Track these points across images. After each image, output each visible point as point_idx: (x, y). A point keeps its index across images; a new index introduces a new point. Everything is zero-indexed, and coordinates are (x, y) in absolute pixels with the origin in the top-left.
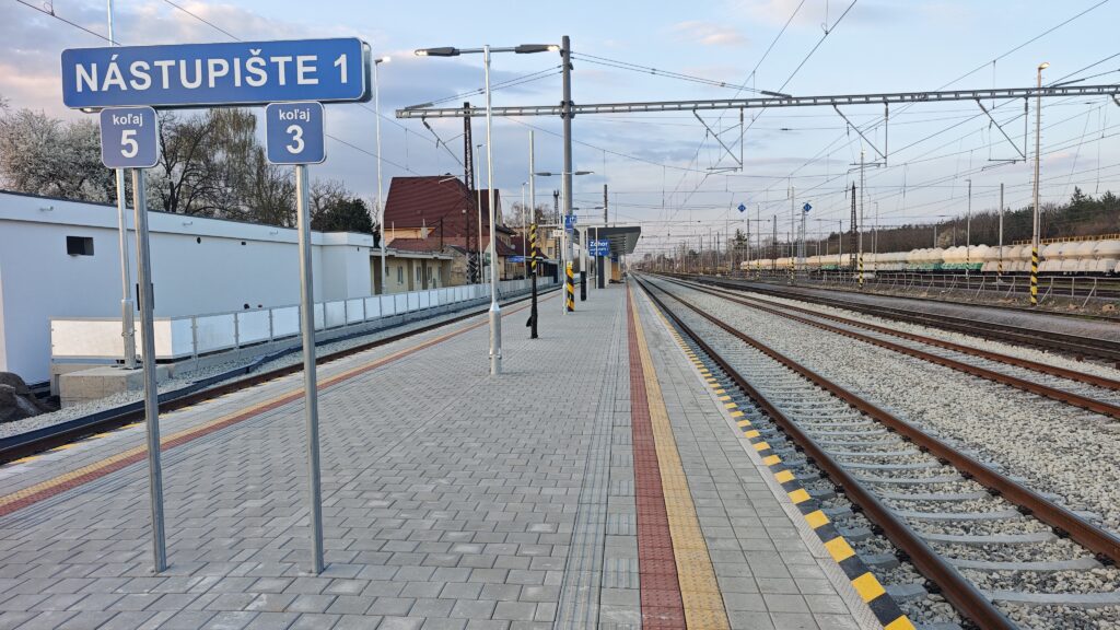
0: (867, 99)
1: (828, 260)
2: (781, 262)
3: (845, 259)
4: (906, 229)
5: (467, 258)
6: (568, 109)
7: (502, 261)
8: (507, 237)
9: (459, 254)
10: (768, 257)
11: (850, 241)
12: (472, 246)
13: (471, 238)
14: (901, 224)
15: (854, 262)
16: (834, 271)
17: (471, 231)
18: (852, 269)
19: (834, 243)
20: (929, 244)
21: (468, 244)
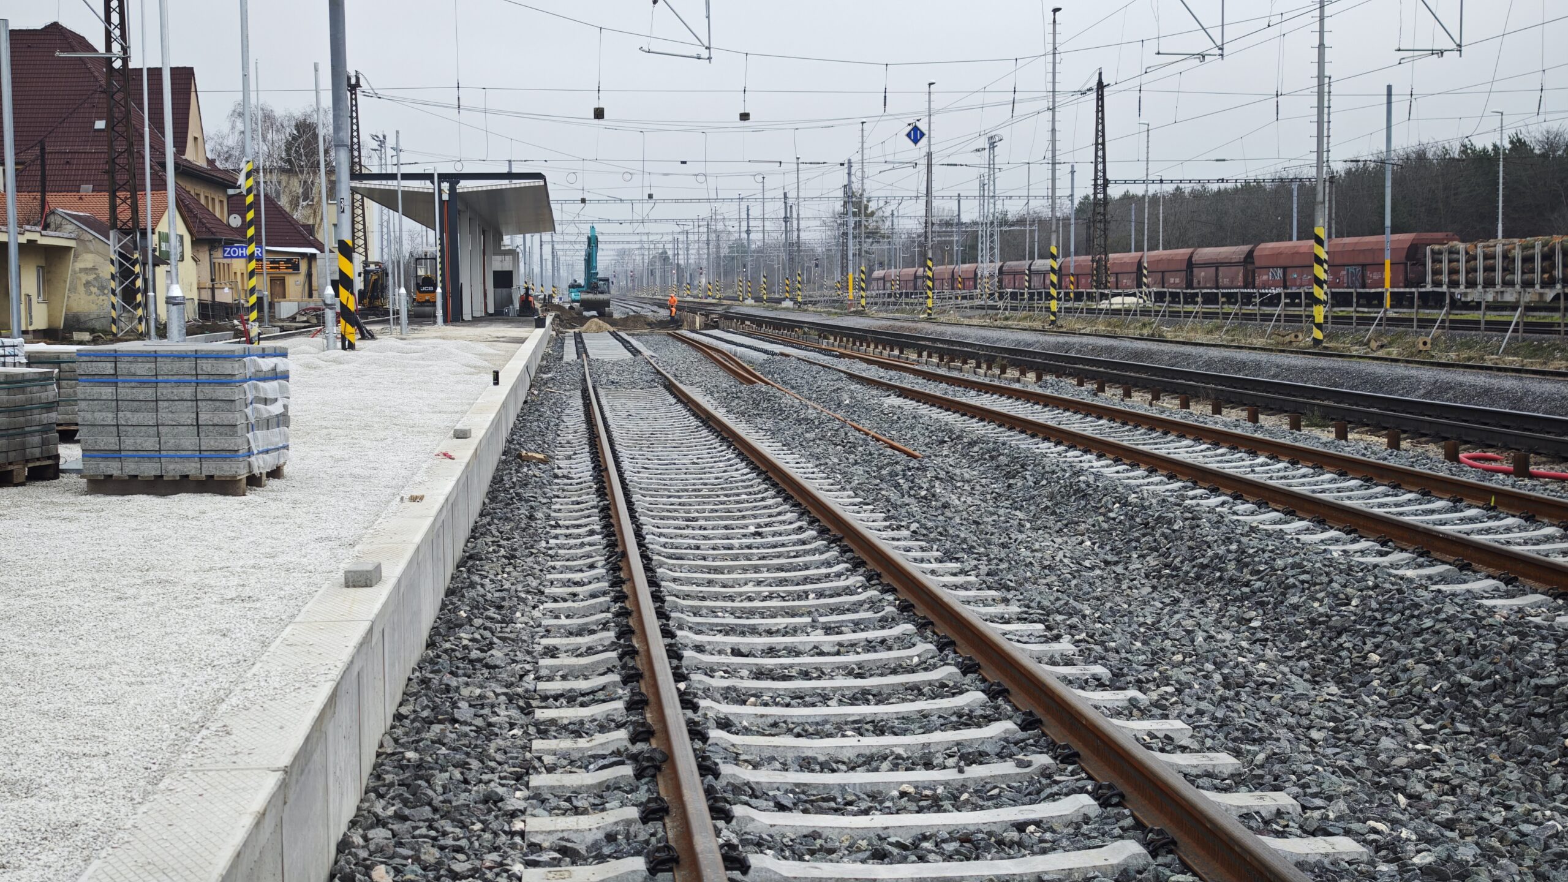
5: (113, 244)
7: (204, 256)
8: (218, 197)
9: (90, 234)
12: (124, 214)
13: (121, 194)
17: (121, 177)
21: (113, 208)
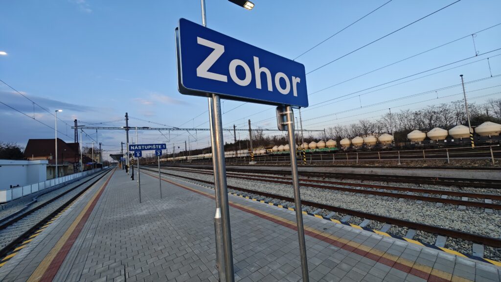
0: (193, 129)
1: (180, 158)
2: (169, 159)
3: (185, 157)
4: (196, 150)
5: (75, 165)
6: (127, 128)
7: (84, 164)
9: (70, 163)
10: (166, 158)
11: (186, 153)
14: (195, 149)
15: (187, 158)
16: (183, 160)
18: (186, 159)
19: (181, 154)
20: (202, 154)
21: (75, 160)
